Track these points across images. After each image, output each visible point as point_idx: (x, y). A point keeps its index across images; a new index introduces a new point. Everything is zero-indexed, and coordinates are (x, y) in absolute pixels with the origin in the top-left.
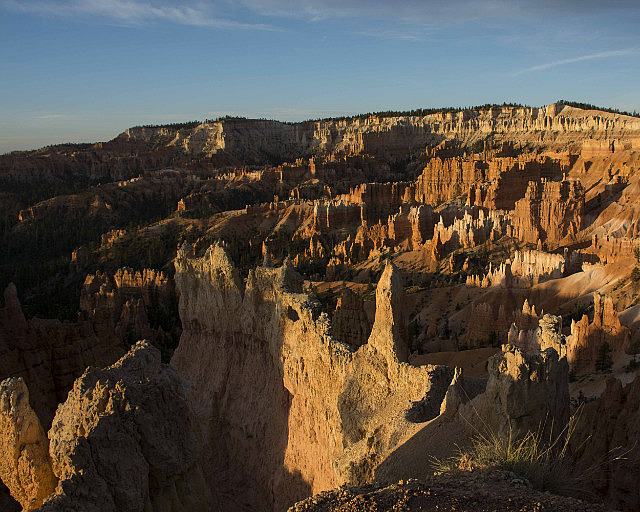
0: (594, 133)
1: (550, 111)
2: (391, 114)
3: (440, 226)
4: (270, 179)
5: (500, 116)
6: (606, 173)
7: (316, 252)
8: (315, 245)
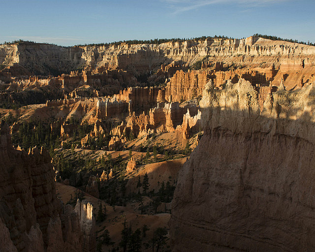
0: (280, 56)
1: (248, 41)
2: (136, 42)
3: (187, 116)
4: (55, 84)
5: (213, 44)
6: (299, 81)
7: (99, 133)
8: (98, 128)
